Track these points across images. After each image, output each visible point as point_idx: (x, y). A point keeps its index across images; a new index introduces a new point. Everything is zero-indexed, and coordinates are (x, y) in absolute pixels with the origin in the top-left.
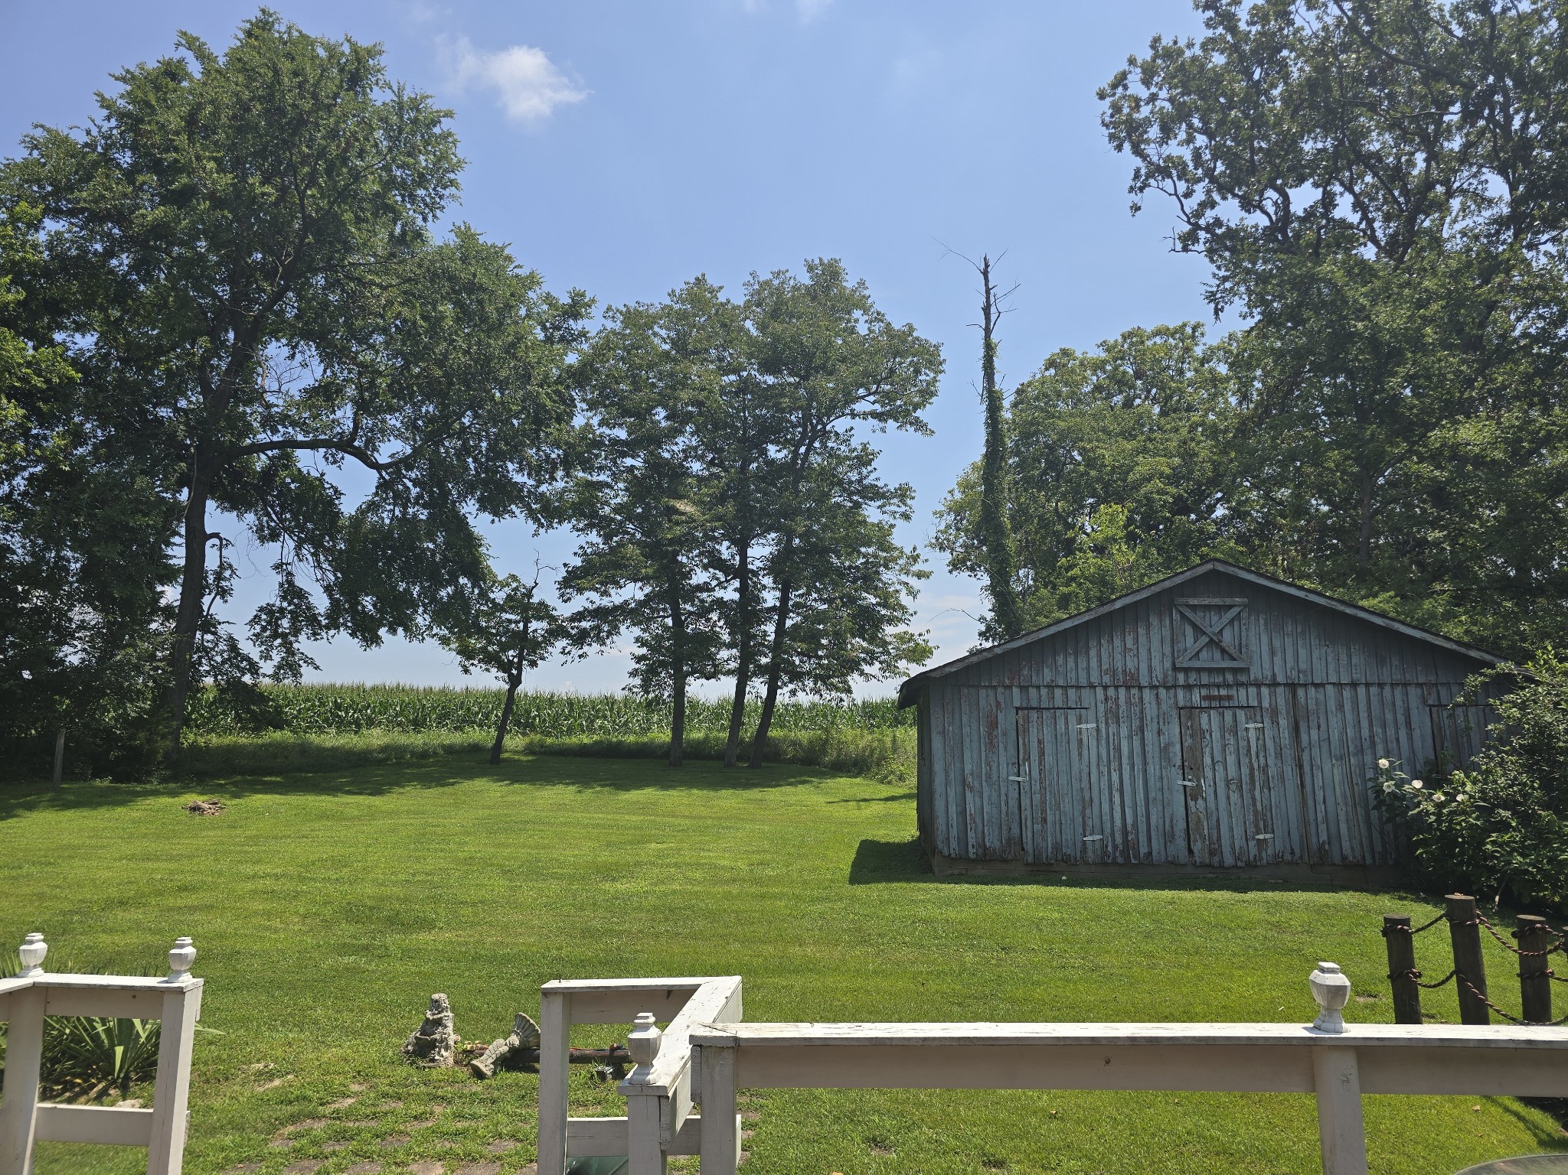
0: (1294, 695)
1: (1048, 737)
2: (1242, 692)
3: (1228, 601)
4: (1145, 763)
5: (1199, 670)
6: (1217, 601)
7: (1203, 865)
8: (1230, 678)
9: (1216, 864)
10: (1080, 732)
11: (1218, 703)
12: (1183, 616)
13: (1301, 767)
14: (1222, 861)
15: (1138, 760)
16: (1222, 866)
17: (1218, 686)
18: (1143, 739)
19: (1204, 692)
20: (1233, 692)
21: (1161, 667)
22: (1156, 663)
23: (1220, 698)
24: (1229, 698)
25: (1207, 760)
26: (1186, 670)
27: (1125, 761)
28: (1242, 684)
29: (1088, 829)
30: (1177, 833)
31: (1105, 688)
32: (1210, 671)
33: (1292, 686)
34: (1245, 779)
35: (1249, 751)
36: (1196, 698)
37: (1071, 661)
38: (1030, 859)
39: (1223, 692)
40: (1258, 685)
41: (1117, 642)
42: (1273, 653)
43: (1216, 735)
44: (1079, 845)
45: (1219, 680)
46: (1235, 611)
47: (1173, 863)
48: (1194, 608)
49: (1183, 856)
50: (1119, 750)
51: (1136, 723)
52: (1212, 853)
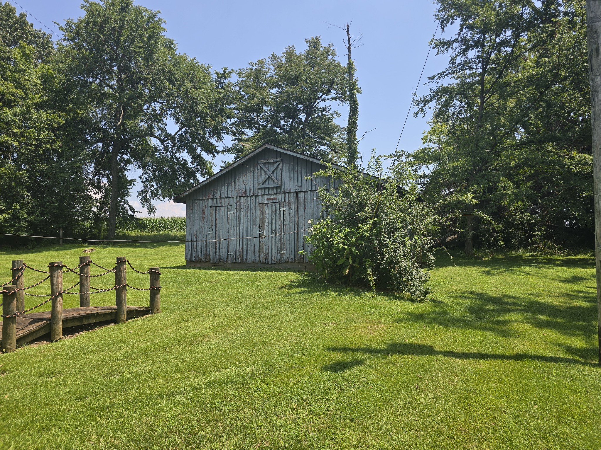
0: (297, 196)
1: (218, 217)
2: (280, 196)
3: (275, 160)
4: (247, 225)
5: (265, 188)
6: (272, 161)
7: (263, 263)
8: (275, 190)
9: (267, 263)
10: (228, 215)
11: (271, 201)
12: (261, 168)
13: (298, 224)
14: (268, 262)
15: (245, 224)
16: (268, 264)
17: (272, 195)
18: (247, 216)
19: (267, 197)
20: (276, 197)
21: (254, 188)
22: (252, 187)
23: (272, 199)
24: (275, 199)
25: (266, 223)
26: (261, 189)
27: (241, 225)
28: (279, 193)
29: (230, 250)
30: (256, 251)
31: (237, 197)
32: (269, 188)
33: (297, 193)
34: (278, 230)
35: (280, 219)
36: (264, 199)
37: (226, 188)
38: (212, 261)
39: (273, 197)
40: (285, 193)
41: (241, 180)
42: (290, 180)
43: (270, 213)
44: (226, 256)
45: (271, 192)
46: (278, 163)
47: (254, 262)
48: (265, 164)
49: (257, 261)
50: (240, 221)
51: (245, 210)
52: (266, 259)
